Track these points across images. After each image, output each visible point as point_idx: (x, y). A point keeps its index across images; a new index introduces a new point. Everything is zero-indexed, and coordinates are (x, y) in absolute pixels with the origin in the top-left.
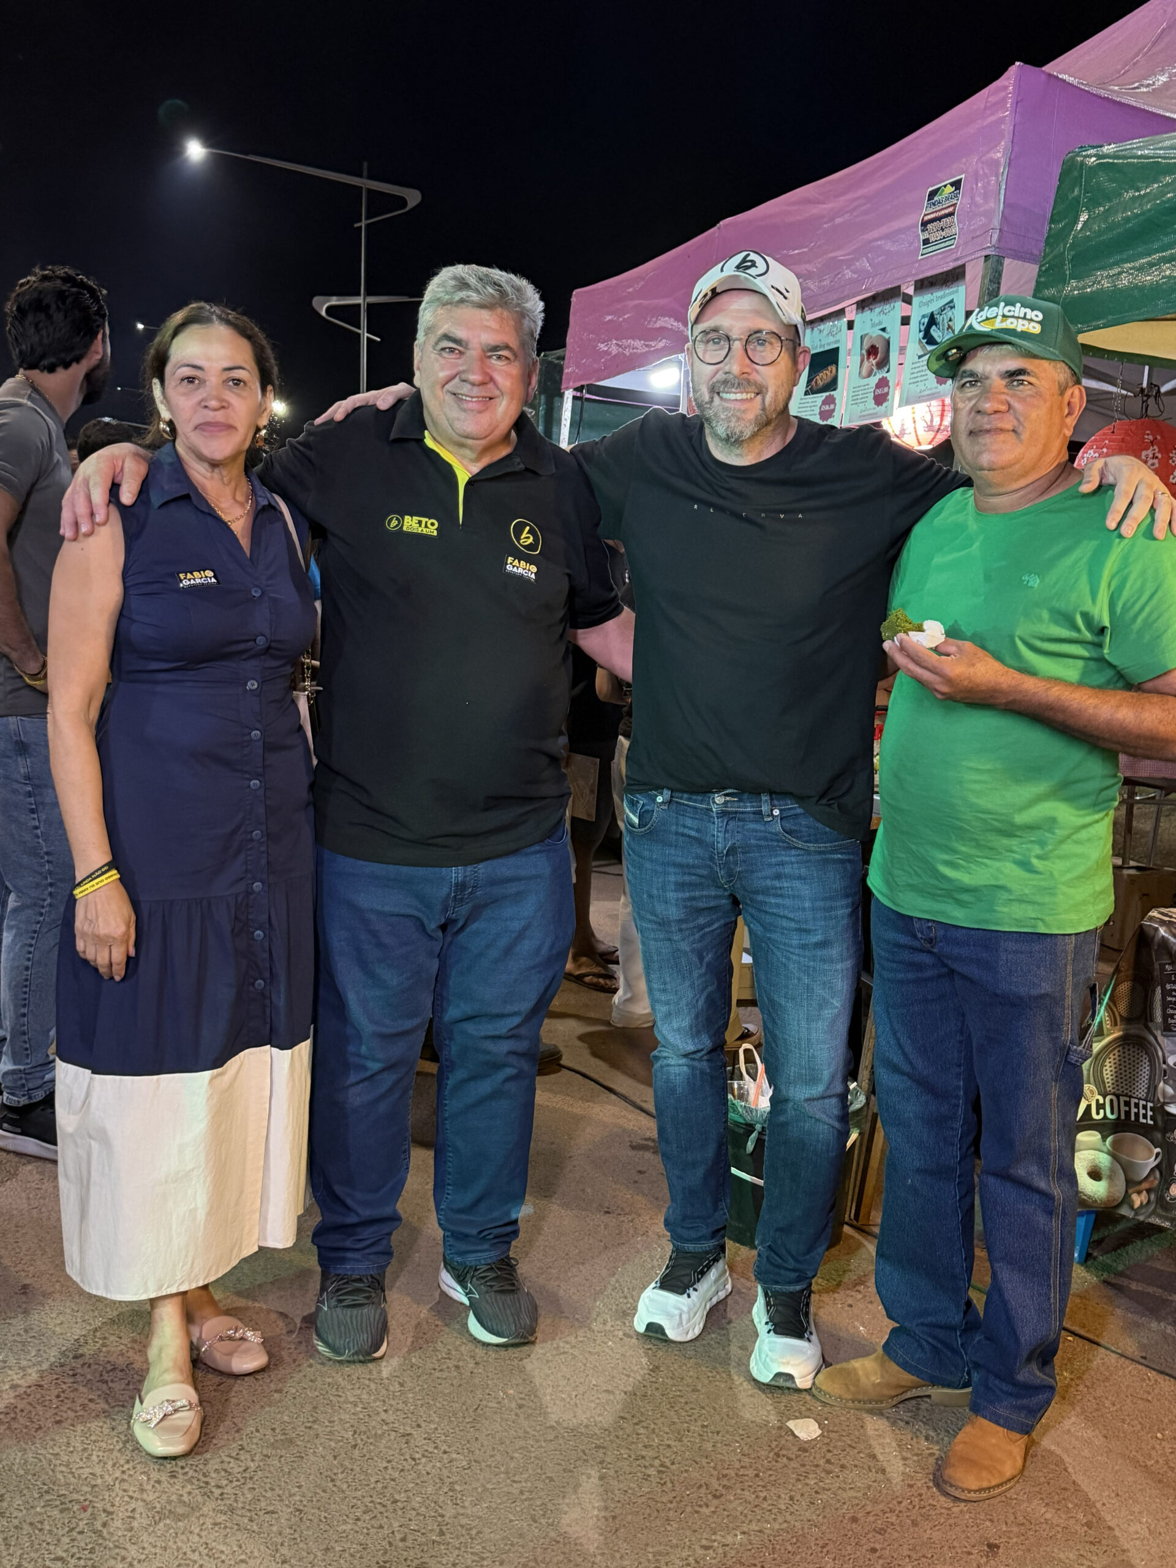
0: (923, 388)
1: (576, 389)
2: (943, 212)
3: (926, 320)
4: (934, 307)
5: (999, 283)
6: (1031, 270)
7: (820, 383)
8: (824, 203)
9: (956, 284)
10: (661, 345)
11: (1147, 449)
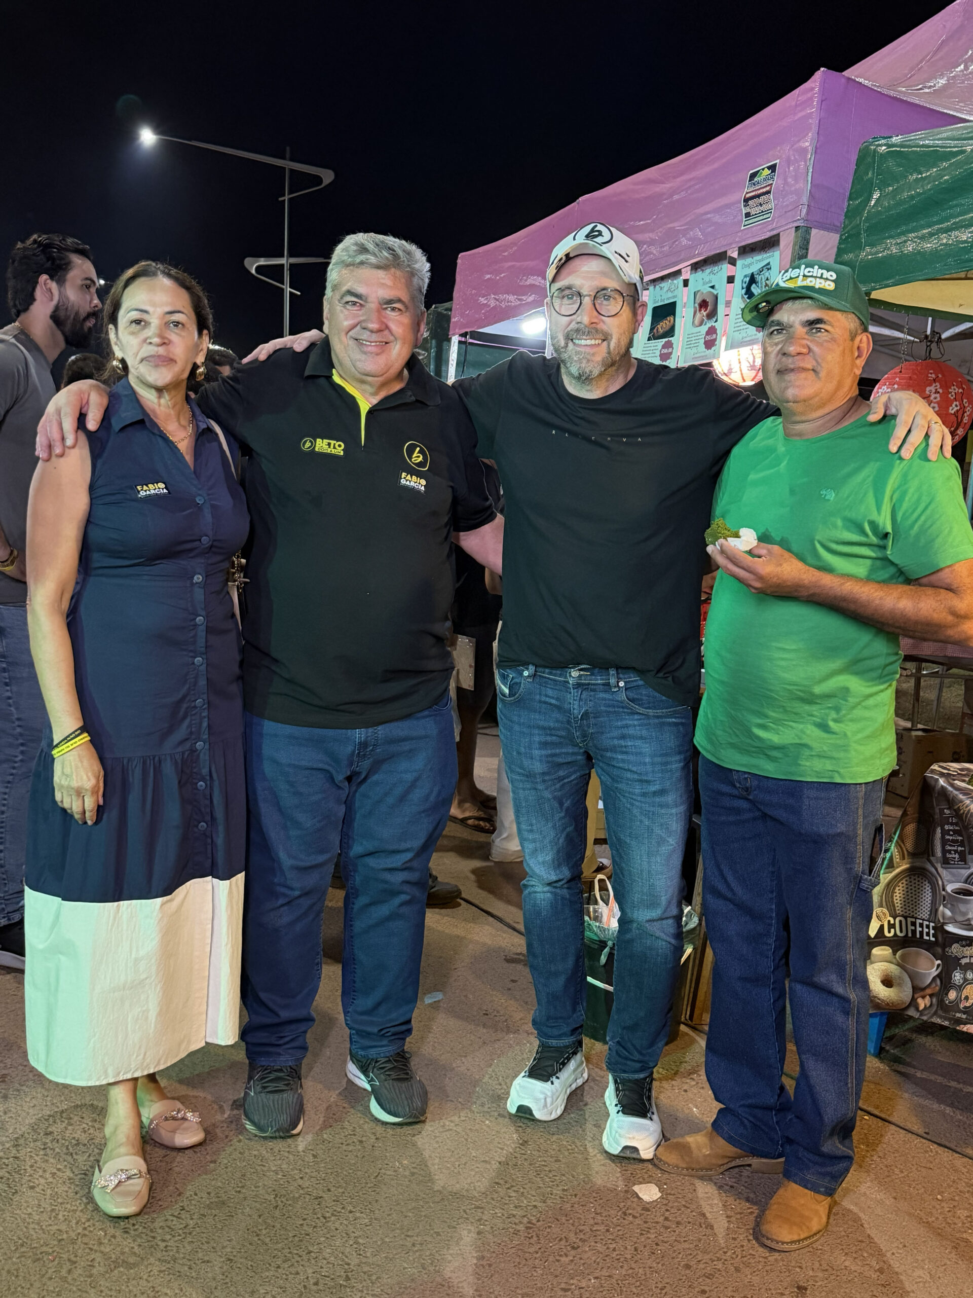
0: (745, 335)
1: (461, 335)
2: (761, 191)
3: (748, 279)
4: (754, 269)
5: (807, 249)
6: (835, 238)
7: (661, 331)
8: (663, 183)
9: (772, 250)
10: (531, 299)
11: (930, 385)
